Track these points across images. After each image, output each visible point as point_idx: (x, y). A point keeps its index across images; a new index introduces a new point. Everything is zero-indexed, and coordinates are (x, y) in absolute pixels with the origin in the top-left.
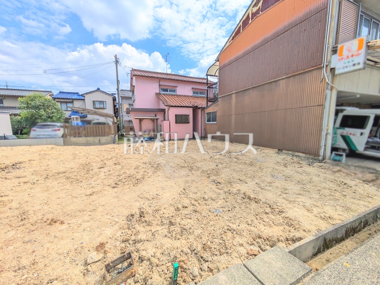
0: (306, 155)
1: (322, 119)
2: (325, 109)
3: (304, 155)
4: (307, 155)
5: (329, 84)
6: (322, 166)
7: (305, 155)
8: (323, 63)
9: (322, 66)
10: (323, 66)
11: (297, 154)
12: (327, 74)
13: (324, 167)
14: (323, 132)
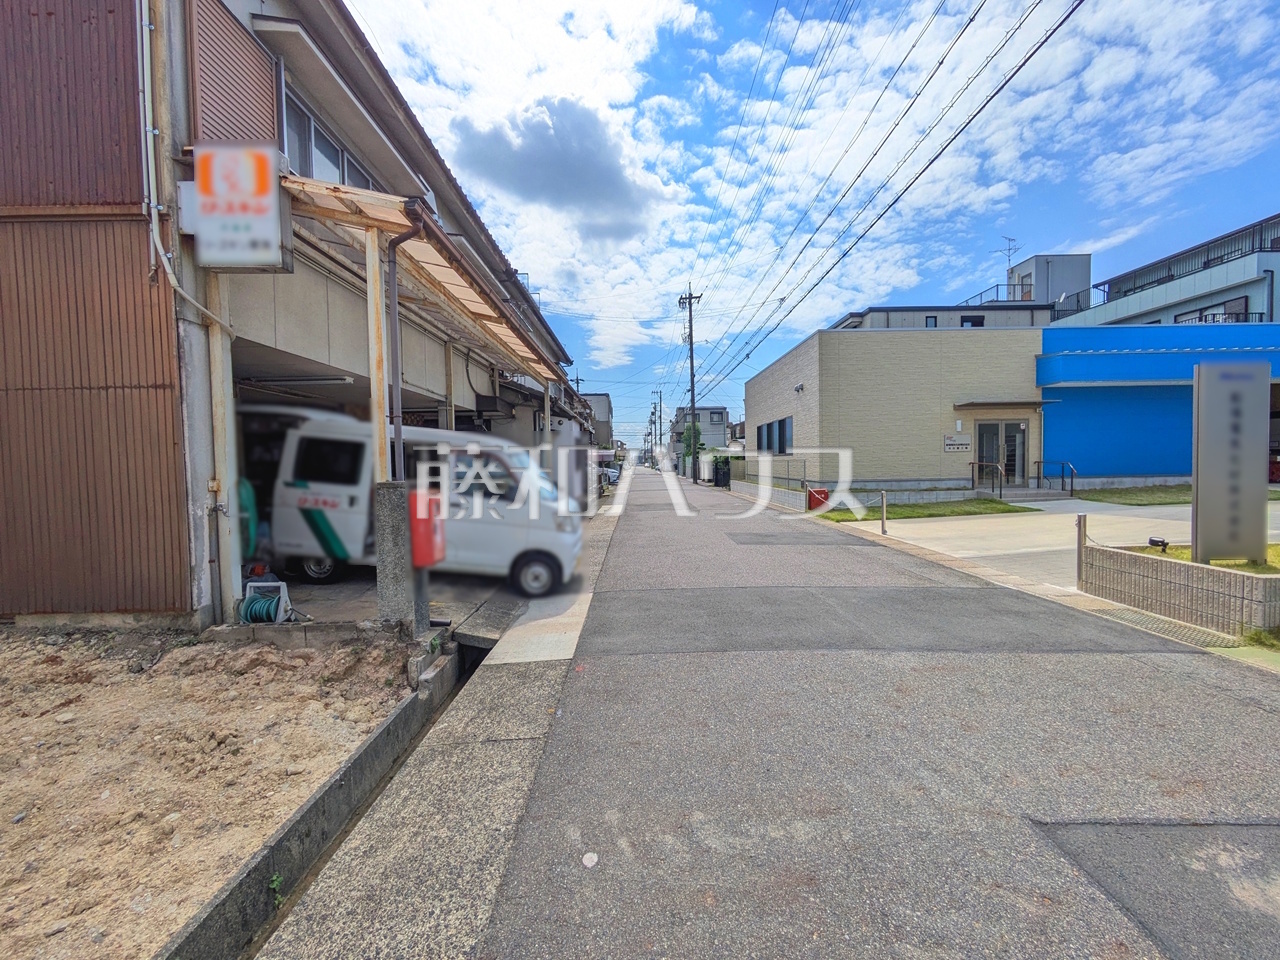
0: (138, 621)
1: (178, 443)
2: (184, 405)
3: (130, 621)
4: (146, 620)
5: (183, 299)
6: (193, 659)
7: (135, 619)
8: (146, 200)
9: (144, 212)
10: (150, 214)
11: (94, 621)
12: (170, 255)
13: (198, 664)
14: (190, 502)
